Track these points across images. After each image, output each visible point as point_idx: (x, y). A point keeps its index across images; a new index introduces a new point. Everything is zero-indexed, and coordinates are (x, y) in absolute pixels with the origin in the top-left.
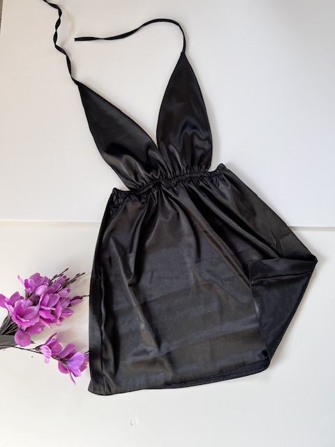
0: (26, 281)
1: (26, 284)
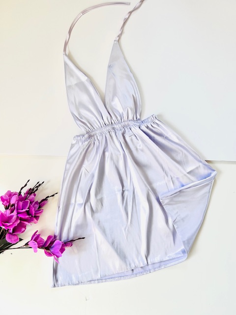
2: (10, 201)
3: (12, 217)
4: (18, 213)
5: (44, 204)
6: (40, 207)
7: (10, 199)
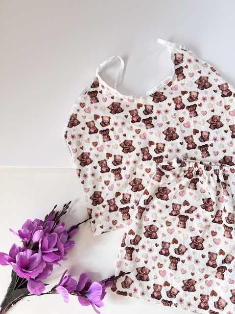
0: (19, 231)
1: (21, 235)
2: (31, 238)
3: (34, 259)
4: (43, 254)
5: (74, 234)
6: (69, 237)
7: (31, 235)
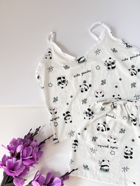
0: (8, 146)
1: (9, 148)
4: (23, 160)
6: (39, 149)
7: (16, 148)
